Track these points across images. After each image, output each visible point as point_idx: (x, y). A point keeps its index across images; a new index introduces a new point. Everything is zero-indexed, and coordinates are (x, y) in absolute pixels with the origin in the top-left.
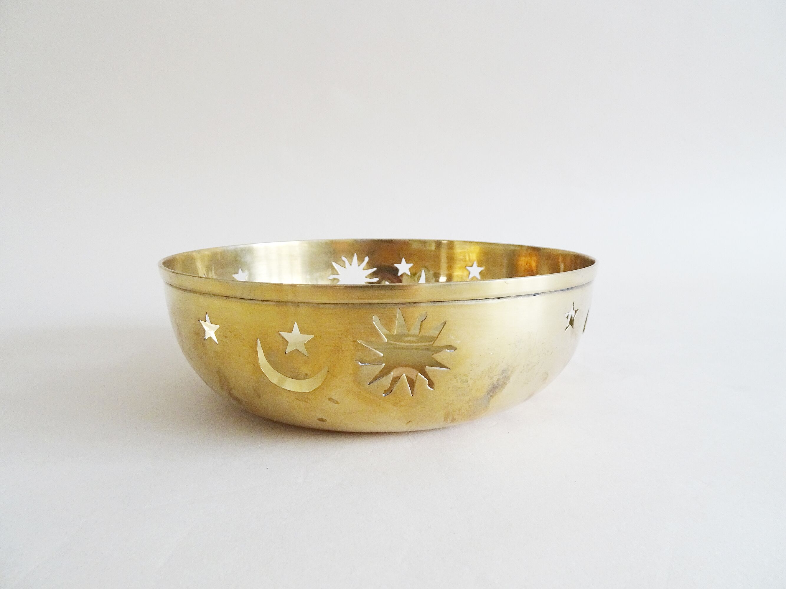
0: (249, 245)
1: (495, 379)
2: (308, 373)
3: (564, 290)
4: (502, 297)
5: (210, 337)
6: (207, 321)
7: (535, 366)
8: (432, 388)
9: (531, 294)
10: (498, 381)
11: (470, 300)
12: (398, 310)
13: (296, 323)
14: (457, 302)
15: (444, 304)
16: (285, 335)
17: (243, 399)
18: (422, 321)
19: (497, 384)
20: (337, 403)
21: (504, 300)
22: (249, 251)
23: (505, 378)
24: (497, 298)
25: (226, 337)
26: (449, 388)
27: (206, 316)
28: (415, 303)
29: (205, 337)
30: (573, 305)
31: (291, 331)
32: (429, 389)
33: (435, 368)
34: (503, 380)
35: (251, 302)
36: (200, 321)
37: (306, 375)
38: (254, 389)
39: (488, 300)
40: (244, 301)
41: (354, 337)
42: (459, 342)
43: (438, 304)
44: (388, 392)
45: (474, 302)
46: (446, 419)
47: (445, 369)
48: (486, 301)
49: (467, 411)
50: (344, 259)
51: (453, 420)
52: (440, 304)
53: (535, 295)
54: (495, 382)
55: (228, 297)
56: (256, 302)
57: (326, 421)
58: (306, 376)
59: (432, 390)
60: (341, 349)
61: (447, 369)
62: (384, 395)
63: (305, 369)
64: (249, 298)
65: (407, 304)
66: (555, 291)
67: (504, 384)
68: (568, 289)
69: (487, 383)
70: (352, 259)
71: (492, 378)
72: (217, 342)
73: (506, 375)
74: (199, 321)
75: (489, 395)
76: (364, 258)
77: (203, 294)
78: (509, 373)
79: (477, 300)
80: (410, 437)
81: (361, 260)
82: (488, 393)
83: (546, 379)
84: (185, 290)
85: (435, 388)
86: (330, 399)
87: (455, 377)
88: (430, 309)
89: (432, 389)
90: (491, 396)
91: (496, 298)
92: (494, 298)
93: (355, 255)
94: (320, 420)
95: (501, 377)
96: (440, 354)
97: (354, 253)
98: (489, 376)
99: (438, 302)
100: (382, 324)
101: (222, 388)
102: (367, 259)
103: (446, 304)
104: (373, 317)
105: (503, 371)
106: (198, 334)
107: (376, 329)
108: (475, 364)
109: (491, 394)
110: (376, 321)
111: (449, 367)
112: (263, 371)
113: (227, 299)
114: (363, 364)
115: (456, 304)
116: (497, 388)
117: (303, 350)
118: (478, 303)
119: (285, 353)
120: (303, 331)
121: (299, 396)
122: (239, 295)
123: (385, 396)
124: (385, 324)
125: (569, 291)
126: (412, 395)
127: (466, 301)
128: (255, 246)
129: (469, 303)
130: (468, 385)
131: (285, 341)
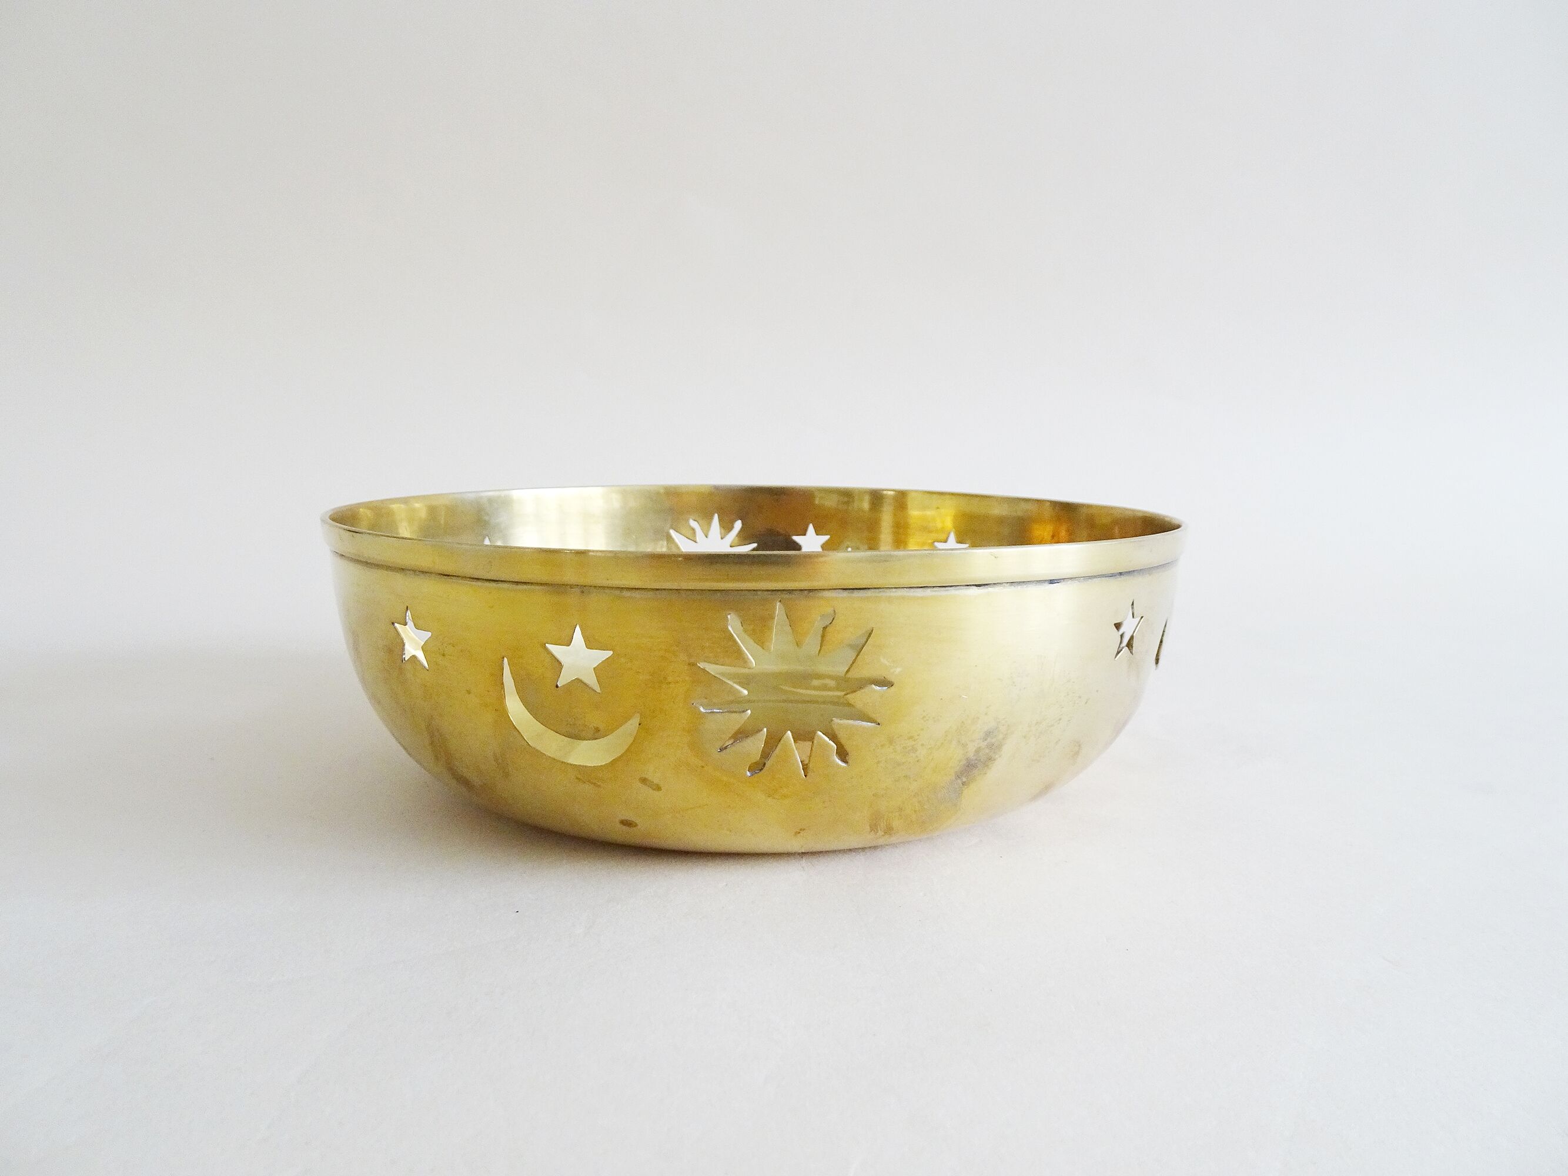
0: (506, 493)
1: (971, 748)
2: (602, 726)
3: (1112, 575)
4: (987, 585)
5: (413, 656)
6: (408, 624)
7: (1052, 726)
8: (846, 762)
9: (1046, 581)
10: (978, 751)
11: (922, 587)
12: (778, 604)
13: (578, 627)
14: (894, 590)
15: (869, 593)
16: (555, 649)
17: (476, 780)
18: (825, 628)
19: (974, 758)
20: (658, 788)
21: (990, 589)
22: (505, 503)
23: (991, 746)
24: (976, 585)
25: (444, 655)
26: (879, 762)
27: (407, 615)
28: (810, 590)
29: (404, 657)
30: (1132, 608)
31: (568, 644)
32: (838, 765)
33: (851, 722)
34: (987, 751)
35: (493, 585)
36: (396, 625)
37: (597, 730)
38: (496, 760)
39: (959, 589)
40: (480, 583)
41: (690, 656)
42: (898, 670)
43: (856, 594)
44: (758, 767)
45: (928, 592)
46: (874, 828)
47: (871, 724)
48: (952, 591)
49: (915, 811)
50: (693, 524)
51: (889, 830)
52: (861, 593)
53: (1052, 582)
54: (971, 755)
55: (448, 575)
56: (501, 585)
57: (636, 825)
58: (597, 734)
59: (844, 767)
60: (665, 678)
61: (873, 724)
62: (748, 774)
63: (594, 719)
64: (489, 578)
65: (796, 593)
66: (1095, 577)
67: (990, 759)
68: (1121, 574)
69: (955, 757)
70: (709, 524)
71: (965, 746)
72: (426, 665)
73: (993, 740)
74: (393, 624)
75: (959, 781)
76: (732, 522)
77: (402, 570)
78: (1001, 736)
79: (935, 589)
80: (804, 862)
81: (727, 527)
82: (958, 777)
83: (1077, 753)
84: (367, 564)
85: (850, 762)
86: (644, 781)
87: (891, 741)
88: (842, 603)
89: (843, 764)
90: (964, 784)
91: (973, 585)
92: (968, 585)
93: (716, 516)
94: (626, 823)
95: (983, 744)
96: (859, 694)
97: (714, 514)
98: (959, 742)
99: (857, 589)
100: (745, 631)
101: (437, 758)
102: (738, 525)
103: (874, 595)
104: (729, 617)
105: (988, 734)
106: (390, 651)
107: (735, 641)
108: (929, 717)
109: (964, 779)
110: (733, 624)
111: (879, 721)
112: (512, 719)
113: (448, 579)
114: (707, 711)
115: (892, 594)
116: (975, 766)
117: (591, 680)
118: (936, 593)
119: (557, 686)
120: (591, 643)
121: (585, 774)
122: (470, 570)
123: (752, 775)
124: (754, 630)
125: (1123, 578)
126: (806, 776)
127: (912, 590)
128: (516, 494)
129: (920, 593)
130: (916, 759)
131: (557, 664)
